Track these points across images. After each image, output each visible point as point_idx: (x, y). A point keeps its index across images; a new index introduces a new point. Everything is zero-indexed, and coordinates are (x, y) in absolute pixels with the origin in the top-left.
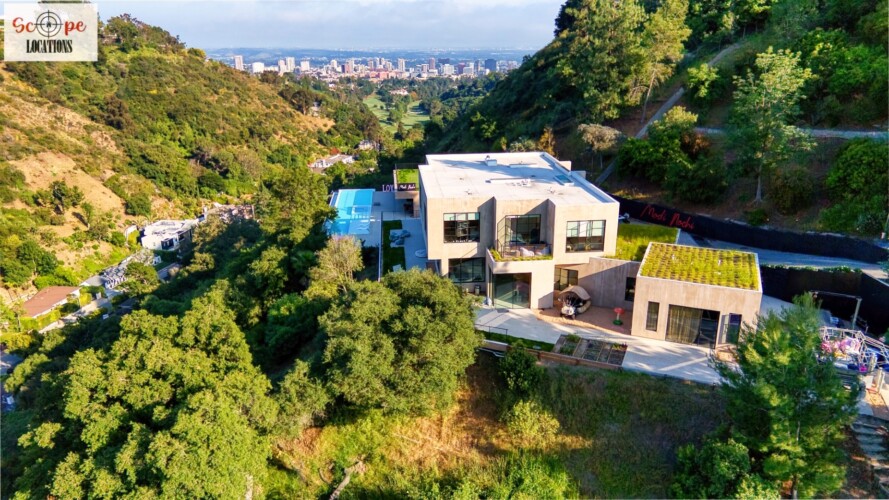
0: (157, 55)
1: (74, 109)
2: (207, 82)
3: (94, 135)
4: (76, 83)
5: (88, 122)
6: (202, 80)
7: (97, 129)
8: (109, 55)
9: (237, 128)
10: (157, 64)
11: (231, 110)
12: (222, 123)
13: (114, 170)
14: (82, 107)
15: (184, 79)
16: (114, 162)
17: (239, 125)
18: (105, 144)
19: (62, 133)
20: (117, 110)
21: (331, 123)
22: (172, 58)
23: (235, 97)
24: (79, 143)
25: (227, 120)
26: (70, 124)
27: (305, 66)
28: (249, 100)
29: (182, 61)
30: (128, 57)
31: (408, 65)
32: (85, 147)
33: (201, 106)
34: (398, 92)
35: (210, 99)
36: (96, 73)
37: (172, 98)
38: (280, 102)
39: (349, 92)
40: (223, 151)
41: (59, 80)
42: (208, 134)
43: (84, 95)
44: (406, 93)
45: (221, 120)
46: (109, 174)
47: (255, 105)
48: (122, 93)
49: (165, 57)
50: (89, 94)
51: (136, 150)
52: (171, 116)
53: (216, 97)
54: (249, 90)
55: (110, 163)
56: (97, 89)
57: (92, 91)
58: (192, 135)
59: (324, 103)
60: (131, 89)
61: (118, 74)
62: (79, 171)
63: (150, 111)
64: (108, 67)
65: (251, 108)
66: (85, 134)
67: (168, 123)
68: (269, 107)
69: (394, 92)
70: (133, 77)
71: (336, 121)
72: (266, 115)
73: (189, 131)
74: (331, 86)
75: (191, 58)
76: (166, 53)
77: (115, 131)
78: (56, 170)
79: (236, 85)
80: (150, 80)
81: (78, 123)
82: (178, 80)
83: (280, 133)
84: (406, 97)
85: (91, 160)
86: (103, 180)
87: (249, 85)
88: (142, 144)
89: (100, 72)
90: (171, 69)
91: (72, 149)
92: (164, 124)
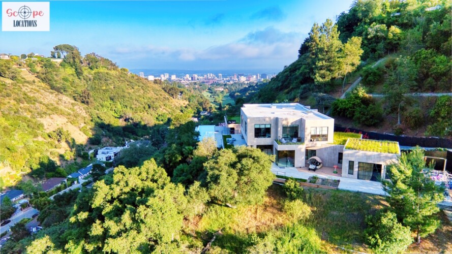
0: (106, 71)
1: (67, 95)
2: (129, 83)
3: (76, 107)
4: (68, 84)
5: (73, 101)
6: (127, 82)
7: (77, 105)
8: (84, 71)
9: (142, 105)
10: (106, 75)
11: (140, 96)
12: (135, 102)
13: (85, 123)
14: (70, 95)
15: (118, 82)
16: (84, 120)
17: (143, 103)
18: (81, 112)
19: (61, 106)
20: (86, 96)
21: (187, 103)
22: (113, 72)
23: (142, 90)
24: (70, 111)
25: (137, 101)
26: (65, 102)
27: (174, 77)
28: (148, 92)
29: (118, 74)
30: (93, 72)
31: (224, 76)
32: (72, 113)
33: (126, 94)
34: (219, 89)
35: (130, 91)
36: (77, 79)
37: (112, 90)
38: (163, 92)
39: (195, 89)
40: (136, 115)
41: (60, 83)
42: (128, 108)
43: (71, 89)
44: (223, 89)
45: (134, 101)
46: (83, 125)
47: (151, 94)
48: (89, 88)
49: (110, 72)
50: (74, 89)
51: (95, 114)
52: (112, 99)
53: (133, 90)
54: (148, 87)
55: (83, 120)
56: (78, 87)
57: (75, 88)
58: (121, 107)
59: (184, 93)
60: (93, 86)
61: (88, 80)
62: (69, 124)
63: (102, 97)
64: (83, 77)
65: (149, 96)
66: (72, 107)
67: (110, 102)
68: (157, 95)
69: (217, 89)
70: (95, 81)
71: (189, 102)
72: (156, 99)
73: (119, 106)
74: (186, 86)
75: (122, 73)
76: (110, 70)
77: (86, 106)
78: (58, 123)
79: (143, 85)
80: (103, 82)
81: (69, 102)
82: (115, 82)
83: (163, 107)
84: (223, 91)
85: (75, 119)
86: (79, 128)
87: (148, 85)
88: (98, 112)
89: (80, 79)
90: (112, 78)
91: (66, 113)
92: (108, 103)
